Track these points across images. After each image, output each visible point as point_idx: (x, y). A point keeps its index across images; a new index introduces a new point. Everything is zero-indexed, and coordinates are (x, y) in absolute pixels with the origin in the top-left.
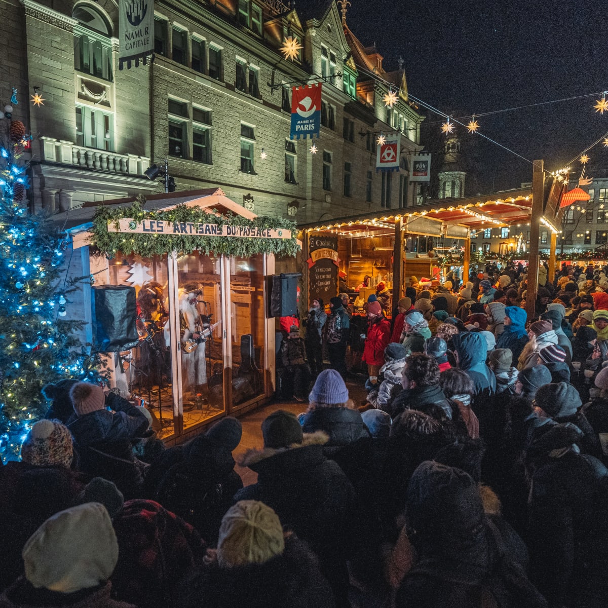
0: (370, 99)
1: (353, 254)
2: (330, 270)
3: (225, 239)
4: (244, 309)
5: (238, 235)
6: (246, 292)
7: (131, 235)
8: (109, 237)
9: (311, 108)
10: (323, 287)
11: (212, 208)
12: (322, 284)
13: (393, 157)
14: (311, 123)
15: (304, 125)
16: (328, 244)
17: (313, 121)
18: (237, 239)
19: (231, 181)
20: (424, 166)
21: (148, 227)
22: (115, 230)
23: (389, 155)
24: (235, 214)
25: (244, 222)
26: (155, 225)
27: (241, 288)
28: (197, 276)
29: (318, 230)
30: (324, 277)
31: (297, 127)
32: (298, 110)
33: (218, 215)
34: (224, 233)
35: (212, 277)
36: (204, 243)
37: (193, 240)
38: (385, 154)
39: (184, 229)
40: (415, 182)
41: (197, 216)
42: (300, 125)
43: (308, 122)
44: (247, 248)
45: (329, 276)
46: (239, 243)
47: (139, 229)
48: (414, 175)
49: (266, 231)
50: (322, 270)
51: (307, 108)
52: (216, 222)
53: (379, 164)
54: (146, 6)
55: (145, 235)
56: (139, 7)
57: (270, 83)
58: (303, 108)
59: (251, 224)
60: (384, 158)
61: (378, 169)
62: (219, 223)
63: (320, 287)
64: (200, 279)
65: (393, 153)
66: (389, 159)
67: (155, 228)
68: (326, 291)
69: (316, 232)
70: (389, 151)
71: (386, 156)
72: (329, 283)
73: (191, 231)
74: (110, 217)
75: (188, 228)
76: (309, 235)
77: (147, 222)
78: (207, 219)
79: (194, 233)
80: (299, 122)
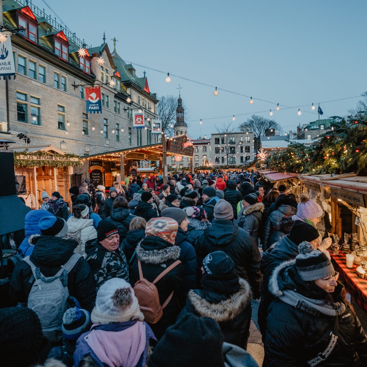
0: (129, 92)
1: (112, 168)
2: (99, 174)
3: (54, 161)
4: (62, 188)
5: (58, 160)
6: (63, 181)
7: (24, 160)
8: (17, 160)
9: (96, 98)
10: (96, 181)
11: (49, 151)
12: (96, 180)
13: (141, 122)
14: (97, 106)
15: (93, 106)
16: (98, 164)
17: (98, 105)
18: (58, 161)
19: (53, 134)
20: (159, 126)
21: (29, 157)
22: (19, 159)
23: (139, 120)
24: (57, 153)
25: (60, 156)
26: (31, 157)
27: (61, 180)
28: (42, 177)
29: (92, 158)
30: (96, 177)
31: (90, 108)
32: (90, 99)
33: (51, 154)
34: (54, 159)
35: (48, 176)
36: (47, 163)
37: (43, 161)
38: (137, 120)
39: (40, 158)
40: (155, 134)
41: (44, 154)
42: (91, 106)
43: (95, 105)
44: (62, 164)
45: (98, 177)
46: (59, 162)
47: (26, 158)
48: (154, 130)
49: (69, 159)
50: (95, 174)
51: (94, 99)
52: (51, 156)
53: (135, 125)
54: (8, 51)
55: (28, 160)
56: (3, 51)
57: (73, 85)
58: (92, 98)
59: (63, 156)
60: (137, 122)
61: (134, 127)
62: (52, 156)
63: (95, 181)
64: (43, 178)
65: (141, 120)
66: (140, 122)
67: (31, 158)
68: (97, 183)
69: (91, 159)
70: (139, 119)
71: (138, 121)
72: (99, 179)
73: (42, 159)
74: (18, 155)
75: (41, 158)
76: (89, 160)
77: (28, 156)
78: (47, 155)
79: (43, 159)
80: (90, 105)
